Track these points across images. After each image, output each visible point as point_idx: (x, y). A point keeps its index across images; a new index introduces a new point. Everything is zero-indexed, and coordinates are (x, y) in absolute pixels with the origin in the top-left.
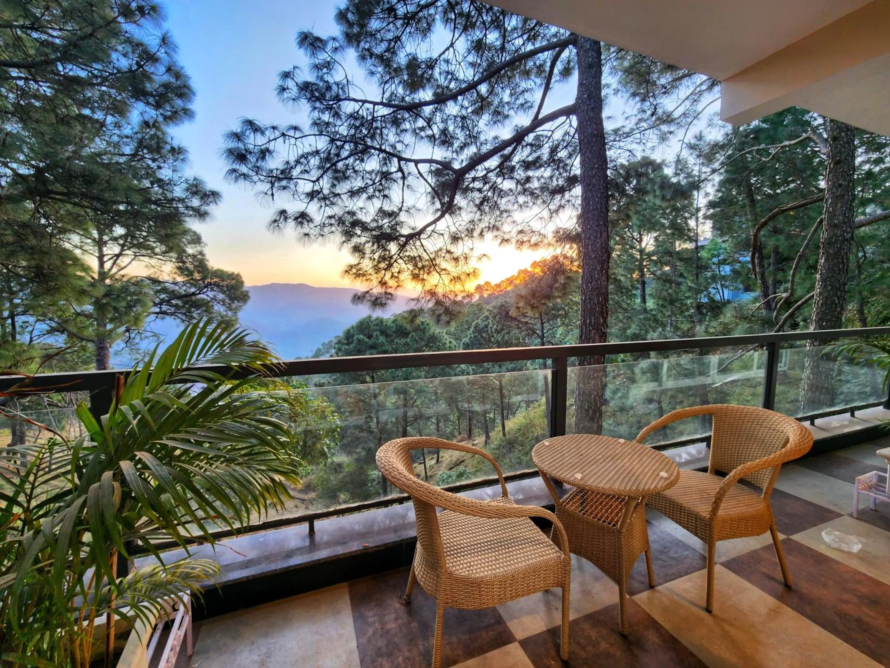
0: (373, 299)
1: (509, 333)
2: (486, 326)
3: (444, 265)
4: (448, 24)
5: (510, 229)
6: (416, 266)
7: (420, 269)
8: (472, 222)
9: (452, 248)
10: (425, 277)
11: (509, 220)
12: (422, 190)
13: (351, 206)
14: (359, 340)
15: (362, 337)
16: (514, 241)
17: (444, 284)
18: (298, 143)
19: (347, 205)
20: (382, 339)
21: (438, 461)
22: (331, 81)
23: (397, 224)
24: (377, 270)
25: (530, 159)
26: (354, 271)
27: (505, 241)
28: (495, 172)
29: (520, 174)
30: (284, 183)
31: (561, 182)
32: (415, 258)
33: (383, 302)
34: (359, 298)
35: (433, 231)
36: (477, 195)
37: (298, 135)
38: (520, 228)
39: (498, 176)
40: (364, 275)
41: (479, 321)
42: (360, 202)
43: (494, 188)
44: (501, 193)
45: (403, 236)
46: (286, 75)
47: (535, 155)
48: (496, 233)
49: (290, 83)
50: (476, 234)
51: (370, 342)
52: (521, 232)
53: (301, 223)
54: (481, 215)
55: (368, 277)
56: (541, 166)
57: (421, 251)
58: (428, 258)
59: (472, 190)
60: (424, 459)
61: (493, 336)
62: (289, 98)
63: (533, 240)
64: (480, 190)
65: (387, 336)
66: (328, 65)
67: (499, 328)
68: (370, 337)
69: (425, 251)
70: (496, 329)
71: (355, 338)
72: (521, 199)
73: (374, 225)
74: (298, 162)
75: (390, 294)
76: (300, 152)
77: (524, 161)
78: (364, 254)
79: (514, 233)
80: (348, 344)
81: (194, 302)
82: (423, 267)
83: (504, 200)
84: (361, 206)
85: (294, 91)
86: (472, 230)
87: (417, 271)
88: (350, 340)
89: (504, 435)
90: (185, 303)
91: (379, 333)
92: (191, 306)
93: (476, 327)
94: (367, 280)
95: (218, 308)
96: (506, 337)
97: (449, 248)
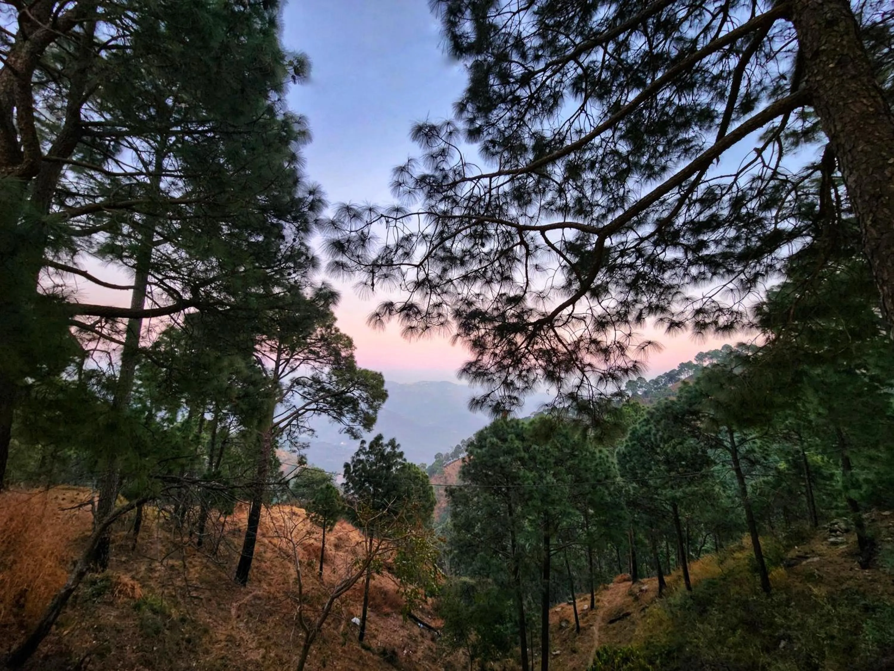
0: (494, 404)
1: (681, 443)
2: (648, 432)
3: (588, 359)
4: (579, 95)
5: (682, 309)
6: (551, 361)
7: (555, 365)
8: (624, 303)
9: (600, 337)
10: (563, 375)
11: (679, 297)
12: (556, 265)
13: (465, 292)
14: (492, 444)
15: (495, 440)
16: (690, 324)
17: (589, 385)
18: (398, 224)
19: (460, 291)
20: (517, 443)
21: (592, 606)
22: (447, 168)
23: (523, 312)
24: (501, 367)
25: (702, 218)
26: (473, 369)
27: (674, 325)
28: (652, 240)
29: (688, 239)
30: (384, 270)
31: (755, 242)
32: (548, 351)
33: (507, 408)
34: (478, 402)
35: (570, 315)
36: (628, 272)
37: (399, 215)
38: (697, 306)
39: (656, 244)
40: (484, 374)
41: (638, 426)
42: (477, 287)
43: (652, 261)
44: (664, 266)
45: (531, 324)
46: (402, 170)
47: (708, 213)
48: (659, 315)
49: (406, 177)
50: (631, 318)
51: (505, 446)
52: (699, 312)
53: (408, 315)
54: (637, 294)
55: (490, 376)
56: (718, 227)
57: (555, 343)
58: (565, 350)
59: (622, 266)
60: (574, 599)
61: (658, 446)
62: (405, 192)
63: (722, 320)
64: (631, 266)
65: (523, 440)
66: (443, 153)
67: (665, 436)
68: (504, 440)
69: (560, 341)
70: (662, 437)
71: (488, 440)
72: (694, 271)
73: (495, 313)
74: (398, 246)
75: (515, 398)
76: (401, 235)
77: (692, 222)
78: (485, 348)
79: (689, 314)
80: (481, 447)
81: (344, 400)
82: (559, 363)
83: (667, 275)
84: (478, 292)
85: (411, 183)
86: (626, 313)
87: (551, 368)
88: (483, 443)
89: (689, 588)
90: (337, 400)
91: (514, 436)
92: (342, 404)
93: (634, 432)
94: (489, 380)
95: (363, 406)
96: (679, 448)
97: (595, 336)
